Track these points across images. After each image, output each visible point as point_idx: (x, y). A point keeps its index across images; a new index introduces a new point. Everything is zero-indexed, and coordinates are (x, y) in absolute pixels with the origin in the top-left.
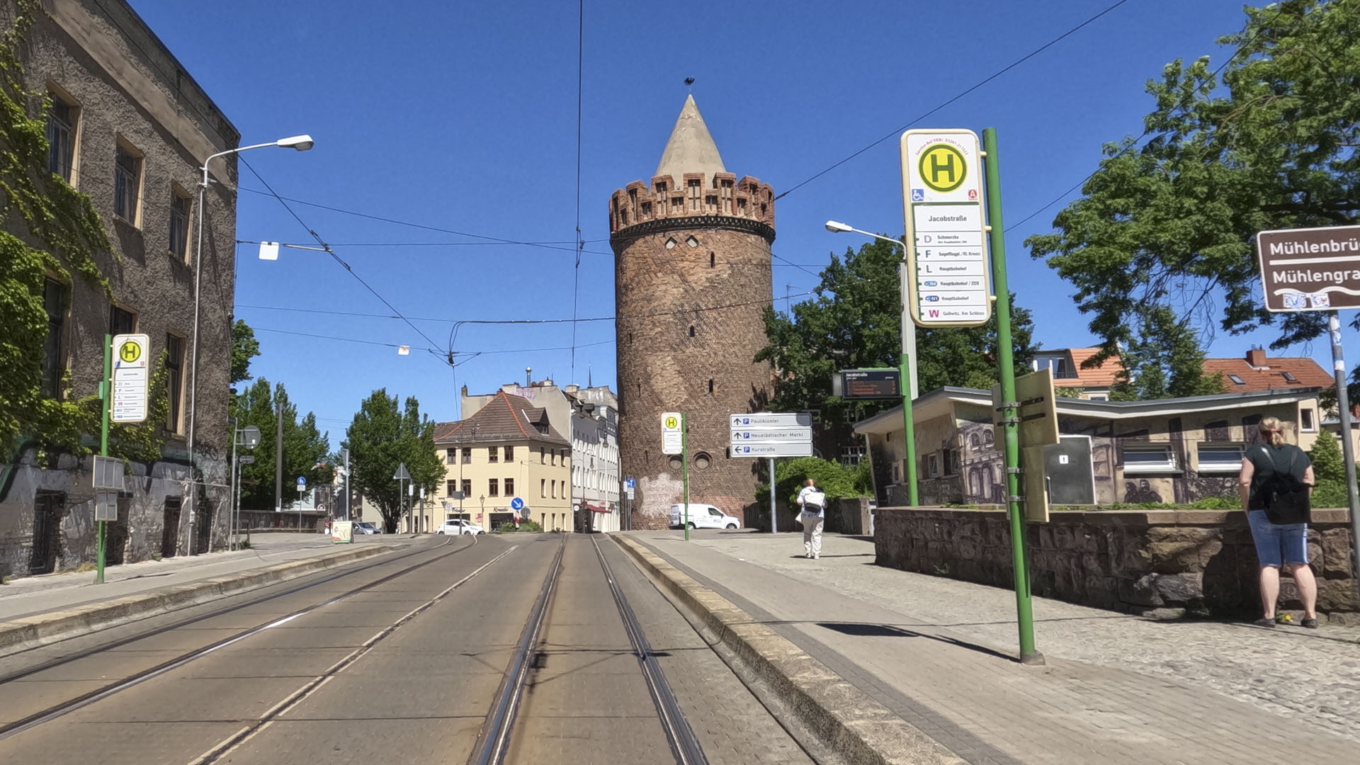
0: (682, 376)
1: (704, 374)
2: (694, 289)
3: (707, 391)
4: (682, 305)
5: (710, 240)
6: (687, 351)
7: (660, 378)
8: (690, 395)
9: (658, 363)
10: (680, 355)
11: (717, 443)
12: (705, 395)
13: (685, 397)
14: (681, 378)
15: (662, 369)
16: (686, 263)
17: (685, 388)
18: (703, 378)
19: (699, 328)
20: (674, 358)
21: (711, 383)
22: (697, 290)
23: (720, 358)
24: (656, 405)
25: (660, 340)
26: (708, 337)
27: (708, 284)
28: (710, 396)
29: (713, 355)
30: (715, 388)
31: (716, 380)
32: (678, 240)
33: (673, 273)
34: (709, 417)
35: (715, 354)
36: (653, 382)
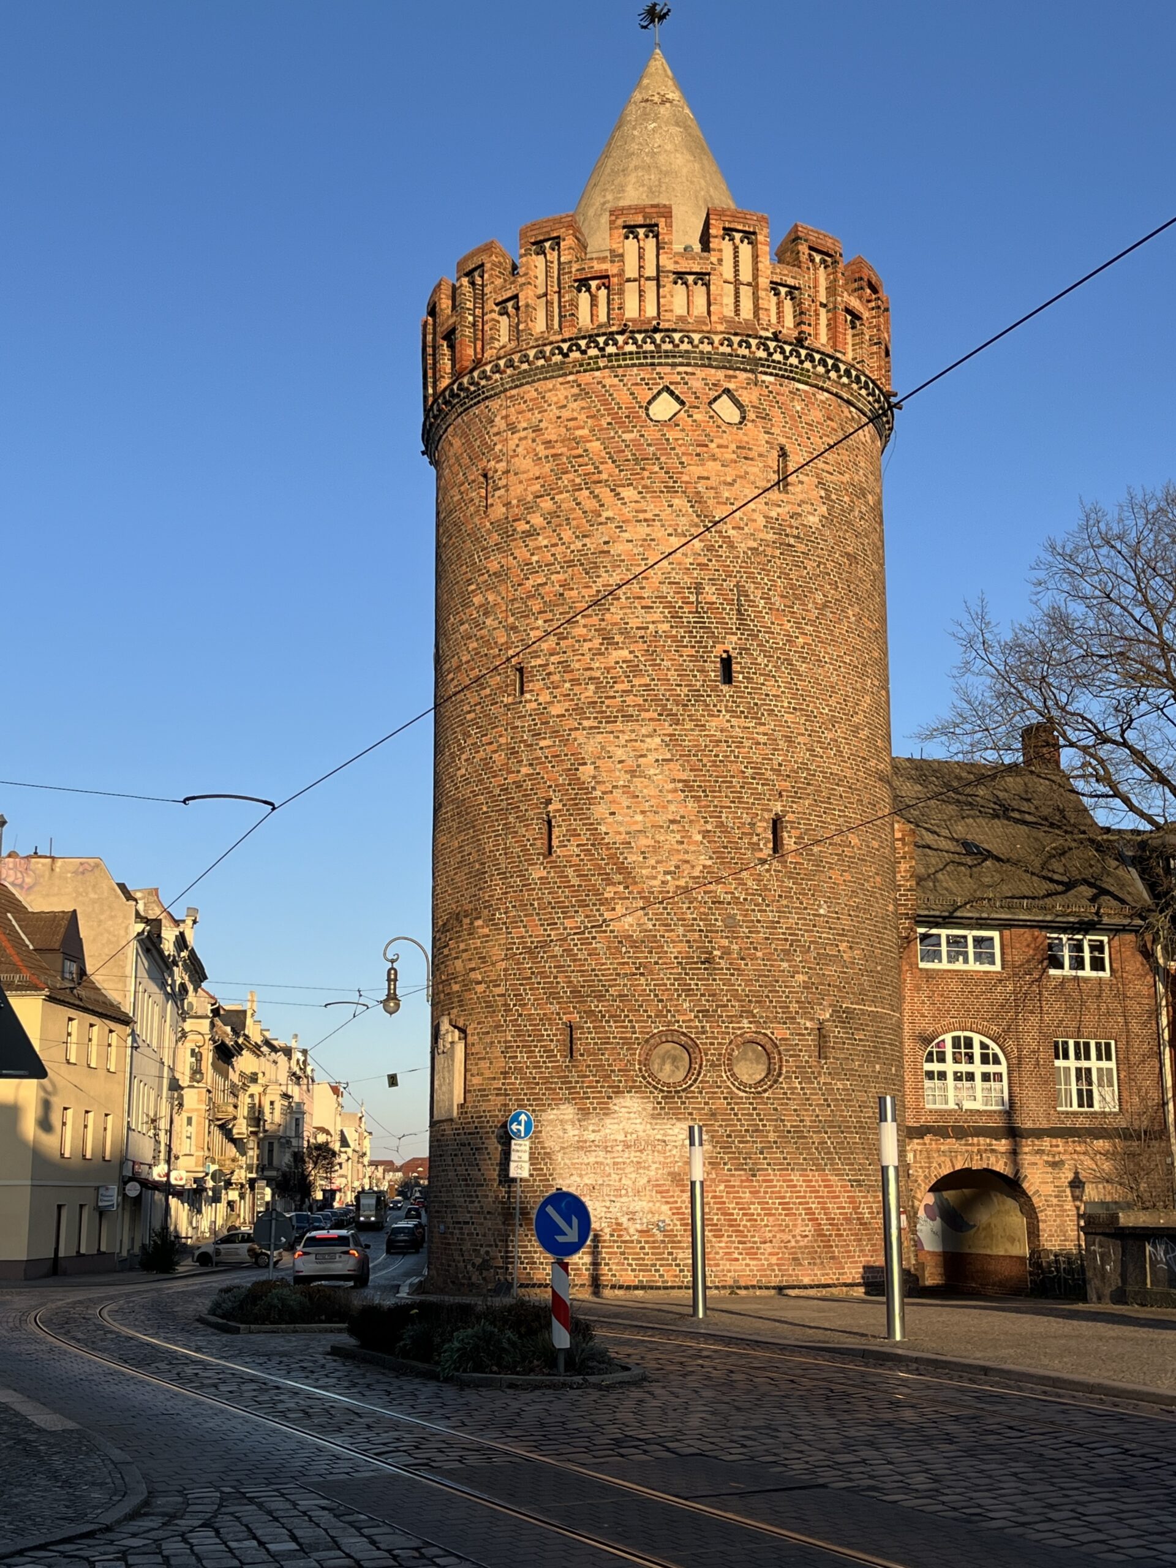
0: (697, 798)
1: (758, 797)
2: (732, 546)
3: (767, 851)
4: (698, 588)
5: (776, 412)
6: (713, 723)
7: (625, 801)
8: (719, 855)
9: (620, 753)
10: (691, 737)
11: (793, 1007)
12: (763, 862)
13: (704, 860)
14: (691, 804)
15: (632, 773)
16: (712, 467)
17: (705, 833)
18: (757, 809)
19: (746, 660)
20: (672, 741)
21: (777, 824)
22: (742, 547)
23: (803, 755)
24: (609, 882)
25: (626, 686)
26: (770, 688)
27: (770, 537)
28: (776, 865)
29: (782, 744)
30: (789, 842)
31: (790, 817)
32: (689, 399)
33: (671, 490)
34: (773, 925)
35: (789, 740)
36: (600, 811)
